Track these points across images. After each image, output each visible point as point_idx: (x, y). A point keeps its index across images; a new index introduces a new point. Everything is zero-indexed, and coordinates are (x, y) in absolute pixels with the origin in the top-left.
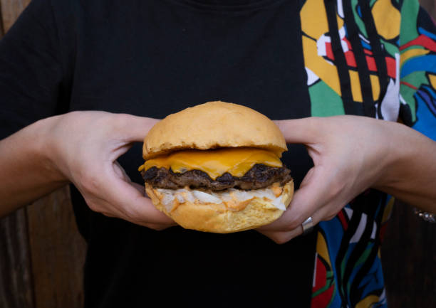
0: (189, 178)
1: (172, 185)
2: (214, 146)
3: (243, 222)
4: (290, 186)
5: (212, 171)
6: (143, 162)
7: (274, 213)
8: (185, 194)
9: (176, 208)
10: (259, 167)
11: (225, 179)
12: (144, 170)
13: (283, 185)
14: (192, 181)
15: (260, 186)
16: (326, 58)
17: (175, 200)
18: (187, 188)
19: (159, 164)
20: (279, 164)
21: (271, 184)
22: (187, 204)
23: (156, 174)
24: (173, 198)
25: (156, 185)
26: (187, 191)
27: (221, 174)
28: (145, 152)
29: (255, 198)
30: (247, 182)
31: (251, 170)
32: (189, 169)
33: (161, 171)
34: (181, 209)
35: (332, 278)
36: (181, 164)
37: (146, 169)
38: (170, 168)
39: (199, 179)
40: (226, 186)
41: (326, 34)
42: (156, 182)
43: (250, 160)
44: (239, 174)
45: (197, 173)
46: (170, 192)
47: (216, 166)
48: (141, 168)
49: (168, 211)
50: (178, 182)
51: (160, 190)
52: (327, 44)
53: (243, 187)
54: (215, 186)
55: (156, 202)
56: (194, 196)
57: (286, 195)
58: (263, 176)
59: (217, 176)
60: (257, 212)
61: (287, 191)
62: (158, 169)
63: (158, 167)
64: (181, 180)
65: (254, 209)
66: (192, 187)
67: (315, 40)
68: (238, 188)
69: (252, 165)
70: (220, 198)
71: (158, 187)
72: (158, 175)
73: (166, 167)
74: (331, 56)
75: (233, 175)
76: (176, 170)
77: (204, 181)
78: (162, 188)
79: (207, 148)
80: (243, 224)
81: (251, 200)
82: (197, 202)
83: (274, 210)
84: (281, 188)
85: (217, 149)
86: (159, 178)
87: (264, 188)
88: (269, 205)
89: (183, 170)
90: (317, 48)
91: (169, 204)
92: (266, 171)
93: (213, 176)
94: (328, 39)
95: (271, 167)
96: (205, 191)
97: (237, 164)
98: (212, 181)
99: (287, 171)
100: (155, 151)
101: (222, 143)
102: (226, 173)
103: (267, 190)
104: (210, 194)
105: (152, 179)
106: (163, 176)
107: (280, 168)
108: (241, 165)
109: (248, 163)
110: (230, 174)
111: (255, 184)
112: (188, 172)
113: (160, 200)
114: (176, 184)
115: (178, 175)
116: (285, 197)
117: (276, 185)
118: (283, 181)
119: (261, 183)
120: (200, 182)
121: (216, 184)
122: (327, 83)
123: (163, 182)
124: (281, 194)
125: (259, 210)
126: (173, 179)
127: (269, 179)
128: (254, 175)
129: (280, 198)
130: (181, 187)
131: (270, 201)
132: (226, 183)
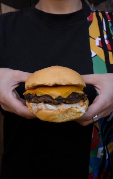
0: (44, 98)
1: (36, 101)
2: (54, 85)
3: (67, 118)
4: (87, 102)
5: (54, 95)
6: (25, 91)
7: (80, 114)
8: (42, 106)
9: (38, 112)
10: (74, 94)
11: (59, 99)
12: (25, 94)
13: (84, 101)
14: (45, 100)
15: (74, 102)
16: (99, 46)
17: (37, 108)
18: (43, 102)
19: (31, 92)
20: (83, 93)
21: (79, 101)
22: (43, 110)
23: (30, 96)
24: (36, 107)
25: (30, 101)
26: (43, 104)
27: (57, 97)
28: (26, 87)
29: (72, 107)
30: (69, 100)
31: (70, 95)
32: (44, 94)
33: (32, 95)
34: (40, 112)
35: (100, 135)
36: (40, 92)
37: (26, 94)
38: (36, 94)
39: (48, 99)
40: (59, 102)
41: (99, 37)
42: (30, 100)
43: (70, 91)
44: (65, 97)
45: (47, 96)
46: (35, 104)
47: (55, 93)
48: (24, 94)
49: (35, 113)
50: (39, 100)
51: (31, 103)
52: (99, 41)
53: (67, 102)
54: (55, 102)
55: (30, 108)
56: (46, 106)
57: (85, 106)
58: (75, 97)
59: (55, 97)
60: (73, 113)
61: (86, 104)
62: (31, 94)
63: (31, 93)
64: (40, 99)
65: (72, 112)
66: (45, 102)
67: (95, 39)
68: (65, 103)
69: (71, 93)
70: (57, 107)
71: (31, 102)
72: (31, 97)
73: (34, 93)
74: (101, 46)
75: (63, 97)
76: (38, 95)
77: (50, 100)
78: (32, 102)
79: (52, 85)
80: (67, 119)
81: (71, 108)
82: (47, 109)
83: (80, 112)
84: (83, 103)
85: (56, 86)
86: (31, 98)
87: (76, 103)
88: (78, 110)
89: (41, 95)
90: (95, 42)
91: (35, 110)
92: (77, 96)
93: (54, 98)
94: (100, 39)
95: (79, 94)
96: (50, 104)
97: (64, 92)
98: (53, 100)
99: (86, 95)
100: (30, 86)
101: (58, 83)
102: (60, 96)
103: (77, 103)
104: (53, 105)
105: (28, 98)
106: (33, 97)
107: (83, 94)
108: (66, 93)
109: (69, 92)
110: (61, 97)
111: (72, 101)
112: (43, 96)
113: (31, 108)
114: (38, 101)
115: (39, 97)
116: (85, 107)
117: (81, 101)
118: (84, 100)
119: (75, 101)
120: (48, 100)
121: (55, 101)
122: (99, 56)
123: (32, 100)
124: (83, 105)
125: (74, 113)
126: (37, 99)
127: (78, 99)
128: (72, 97)
129: (83, 107)
130: (40, 102)
131: (78, 108)
132: (59, 101)
